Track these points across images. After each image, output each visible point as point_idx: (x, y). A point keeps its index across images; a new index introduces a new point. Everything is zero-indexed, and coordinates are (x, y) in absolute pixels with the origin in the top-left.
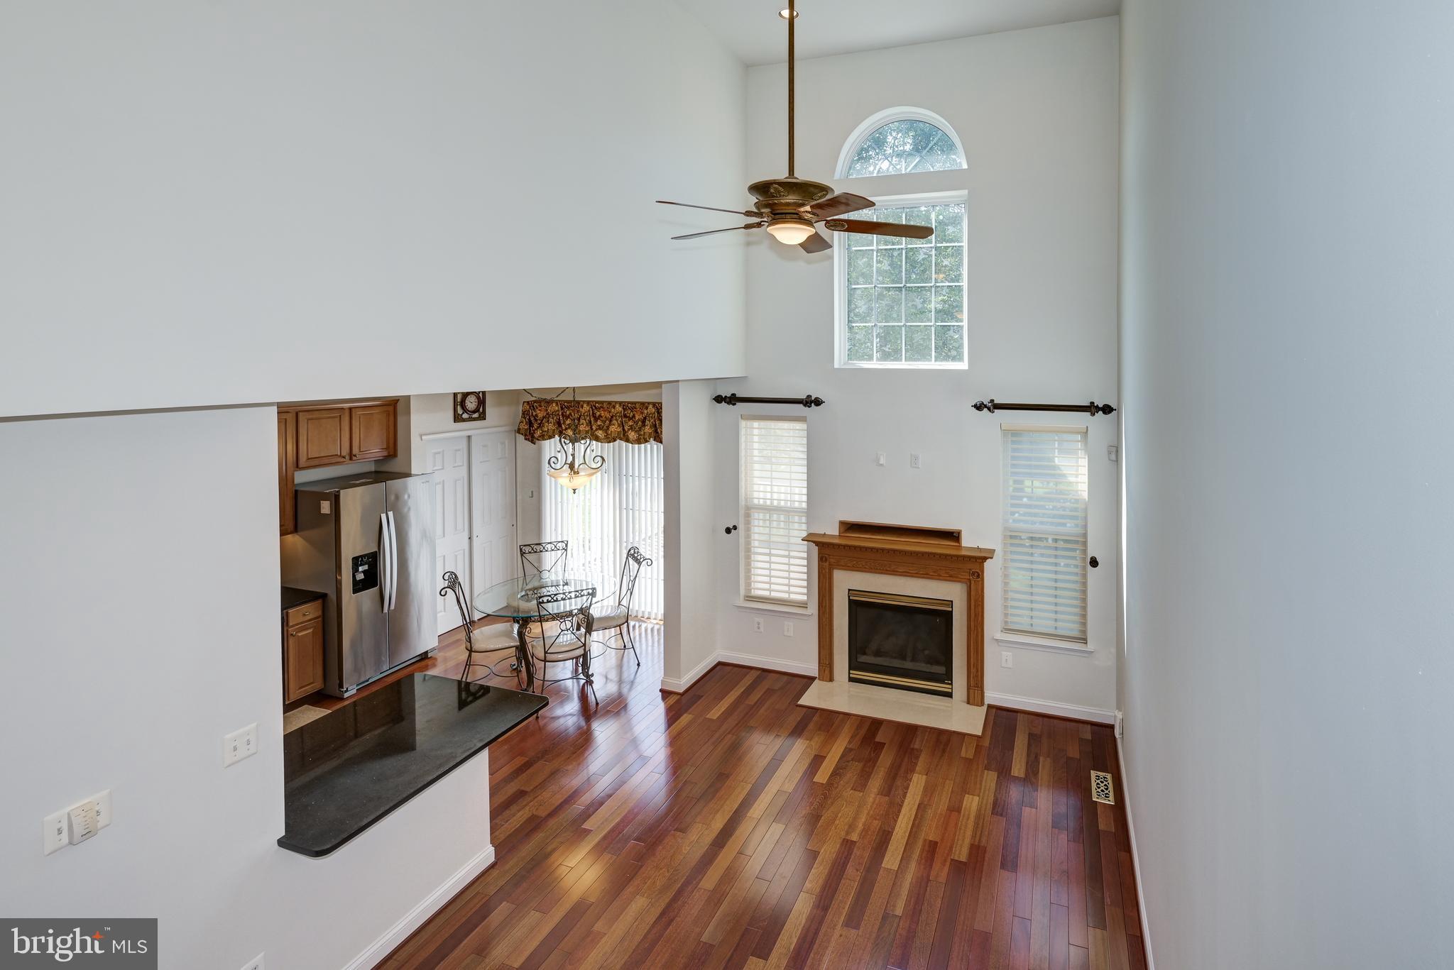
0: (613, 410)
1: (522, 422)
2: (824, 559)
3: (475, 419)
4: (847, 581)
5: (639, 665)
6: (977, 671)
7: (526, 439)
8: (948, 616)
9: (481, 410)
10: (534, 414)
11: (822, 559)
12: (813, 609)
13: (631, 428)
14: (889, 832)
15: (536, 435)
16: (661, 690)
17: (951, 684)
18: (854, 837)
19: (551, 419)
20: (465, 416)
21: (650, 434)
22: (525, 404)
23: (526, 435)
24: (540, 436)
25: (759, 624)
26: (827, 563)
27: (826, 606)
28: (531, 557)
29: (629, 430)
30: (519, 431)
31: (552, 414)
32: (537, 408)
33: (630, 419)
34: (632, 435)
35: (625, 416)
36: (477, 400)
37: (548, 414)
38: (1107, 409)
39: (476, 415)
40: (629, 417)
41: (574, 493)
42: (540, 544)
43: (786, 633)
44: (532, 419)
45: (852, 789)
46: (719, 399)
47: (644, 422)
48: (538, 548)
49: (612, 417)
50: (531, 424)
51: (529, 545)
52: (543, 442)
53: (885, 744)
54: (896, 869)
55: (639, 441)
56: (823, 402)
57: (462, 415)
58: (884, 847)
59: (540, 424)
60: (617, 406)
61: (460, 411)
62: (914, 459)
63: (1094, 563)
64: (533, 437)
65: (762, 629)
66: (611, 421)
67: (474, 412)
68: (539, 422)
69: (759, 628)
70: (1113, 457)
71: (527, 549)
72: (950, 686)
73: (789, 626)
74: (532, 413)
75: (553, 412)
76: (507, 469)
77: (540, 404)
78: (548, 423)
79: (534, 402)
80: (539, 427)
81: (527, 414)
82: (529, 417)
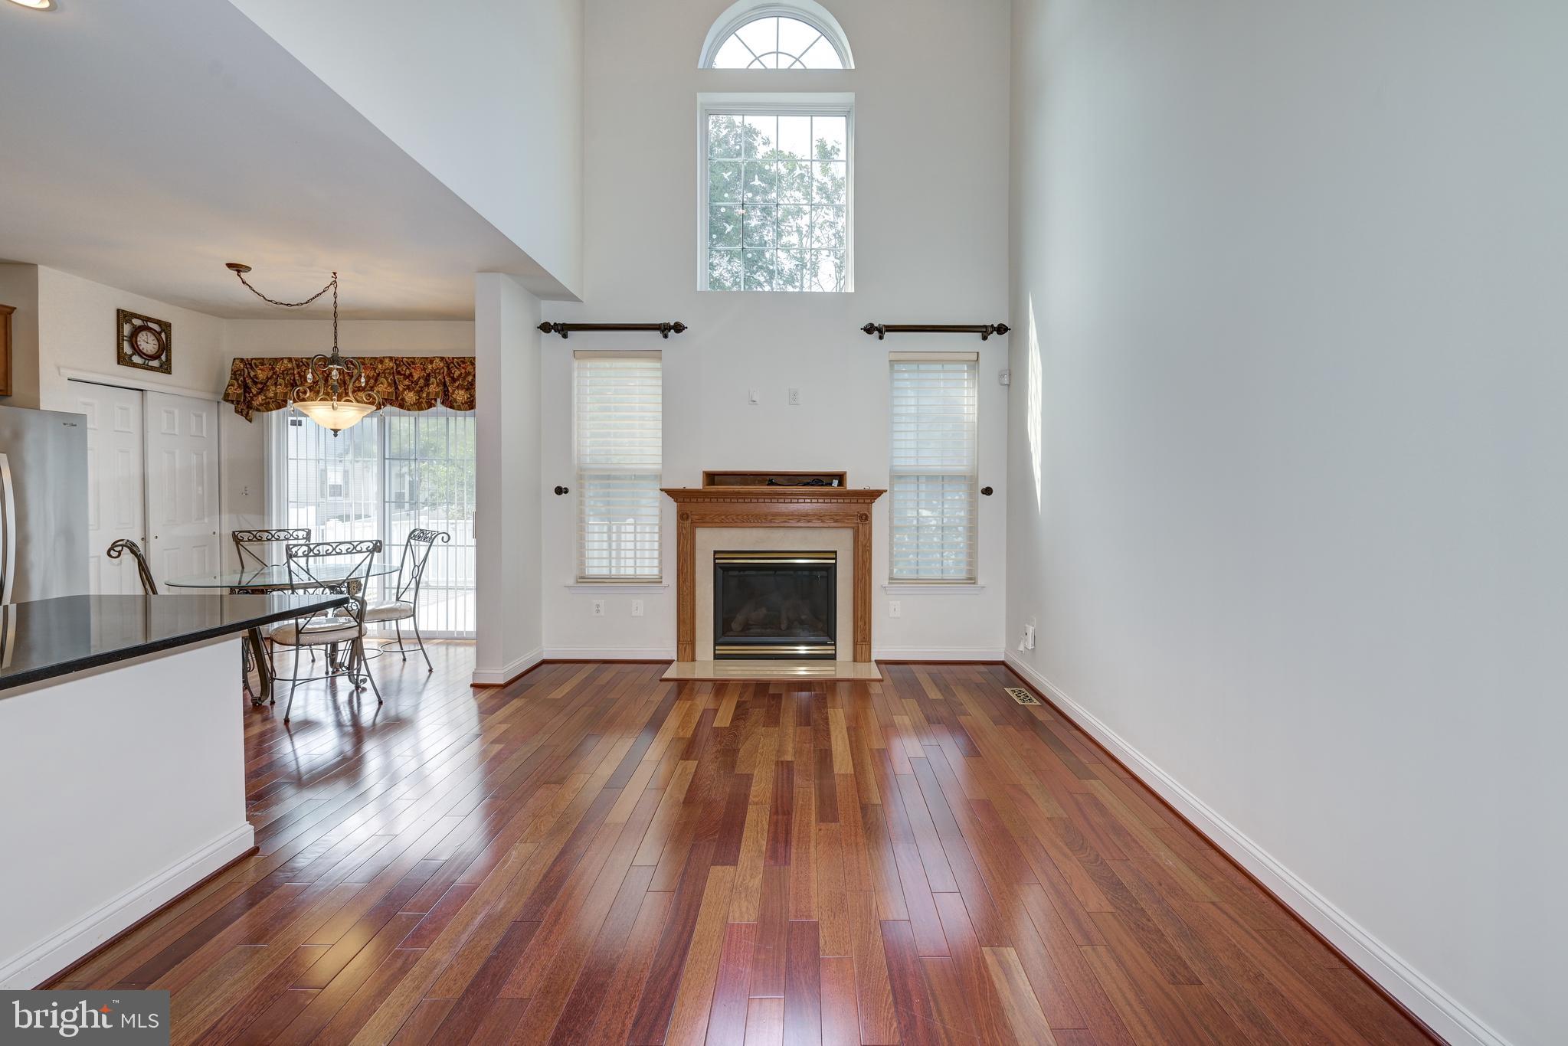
0: (380, 366)
1: (232, 385)
2: (685, 516)
3: (152, 369)
4: (711, 541)
5: (431, 671)
6: (865, 625)
7: (237, 411)
8: (830, 571)
9: (163, 357)
10: (252, 374)
11: (682, 516)
12: (671, 579)
13: (408, 388)
14: (826, 750)
15: (255, 403)
16: (472, 686)
17: (835, 645)
18: (789, 758)
19: (280, 381)
20: (136, 359)
21: (437, 394)
22: (237, 362)
23: (238, 402)
24: (261, 405)
25: (598, 606)
26: (689, 521)
27: (687, 572)
28: (253, 547)
29: (405, 390)
30: (226, 398)
31: (283, 374)
32: (257, 366)
33: (406, 377)
34: (410, 397)
35: (399, 373)
36: (157, 343)
37: (274, 373)
38: (1001, 329)
39: (155, 363)
40: (404, 375)
41: (336, 435)
42: (267, 531)
43: (634, 614)
44: (249, 381)
45: (764, 726)
46: (546, 328)
47: (427, 379)
48: (265, 535)
49: (378, 375)
50: (246, 388)
51: (249, 532)
52: (265, 414)
53: (781, 695)
54: (853, 772)
55: (419, 406)
56: (684, 328)
57: (131, 356)
58: (828, 760)
59: (262, 389)
60: (387, 361)
61: (127, 349)
62: (794, 396)
63: (988, 491)
64: (250, 407)
65: (602, 613)
66: (376, 380)
67: (153, 357)
68: (260, 386)
69: (598, 611)
70: (1006, 380)
71: (246, 536)
72: (833, 648)
73: (638, 604)
74: (249, 373)
75: (283, 371)
76: (205, 453)
77: (262, 361)
78: (276, 384)
79: (252, 359)
80: (261, 391)
81: (240, 375)
82: (244, 378)
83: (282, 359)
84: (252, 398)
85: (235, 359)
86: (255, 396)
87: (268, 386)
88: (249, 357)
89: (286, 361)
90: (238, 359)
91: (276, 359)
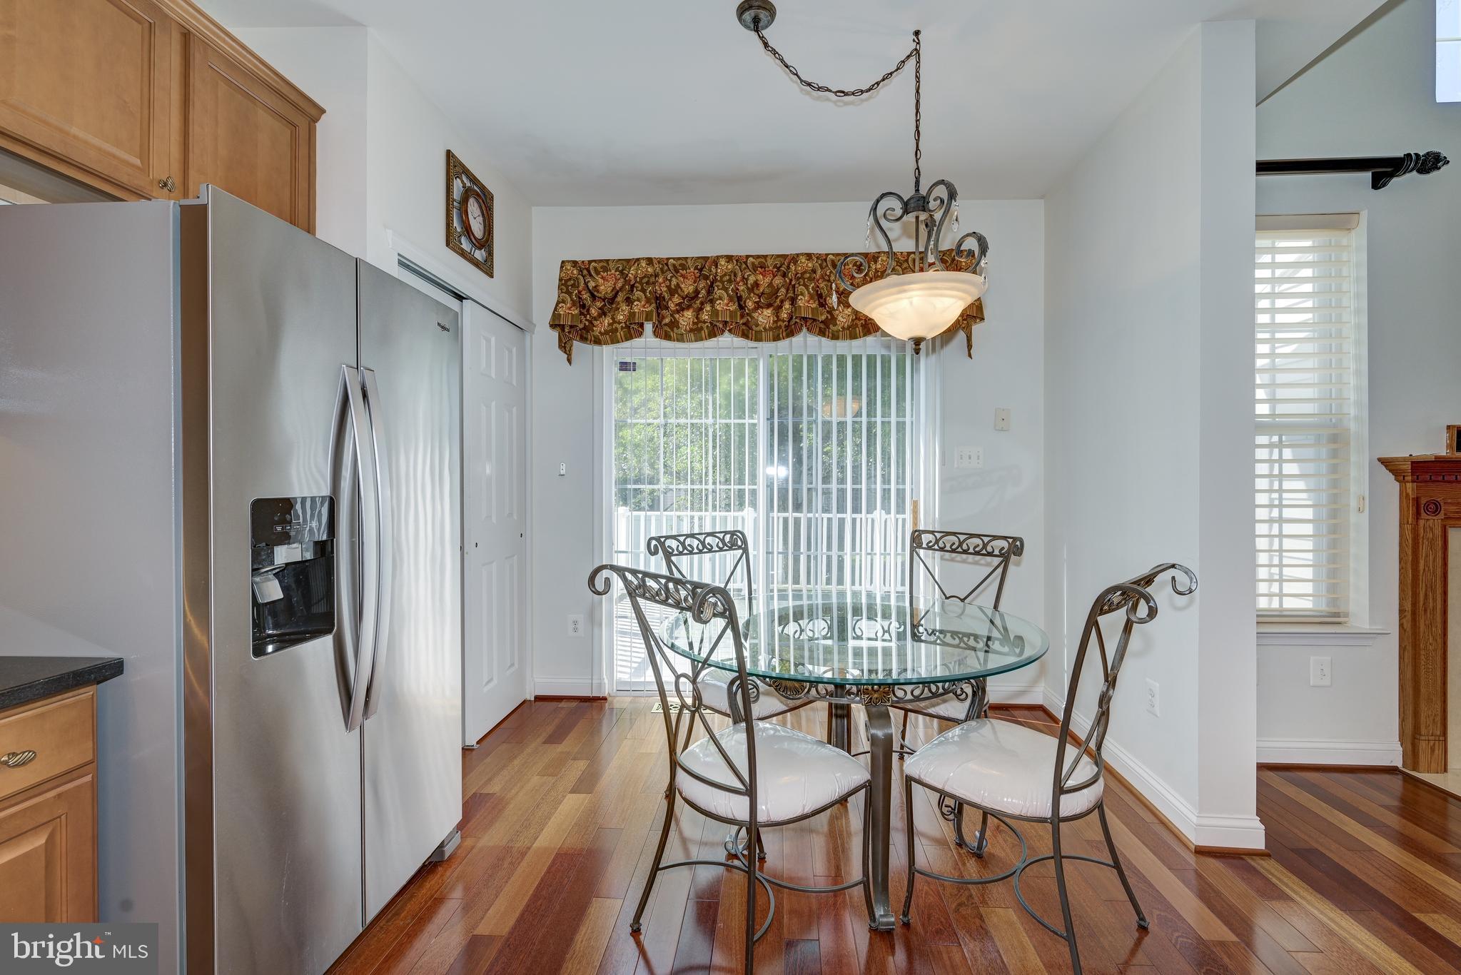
1: (563, 302)
7: (561, 345)
10: (592, 284)
20: (465, 242)
22: (567, 266)
30: (554, 323)
32: (597, 273)
36: (482, 222)
37: (626, 283)
39: (480, 254)
44: (586, 296)
50: (583, 307)
59: (607, 308)
68: (601, 304)
74: (586, 284)
75: (641, 279)
76: (494, 403)
77: (605, 265)
78: (629, 301)
79: (590, 262)
80: (603, 313)
81: (573, 286)
82: (579, 292)
83: (638, 260)
84: (591, 322)
85: (563, 262)
86: (595, 319)
87: (619, 304)
88: (587, 258)
89: (643, 264)
90: (568, 261)
91: (628, 261)
